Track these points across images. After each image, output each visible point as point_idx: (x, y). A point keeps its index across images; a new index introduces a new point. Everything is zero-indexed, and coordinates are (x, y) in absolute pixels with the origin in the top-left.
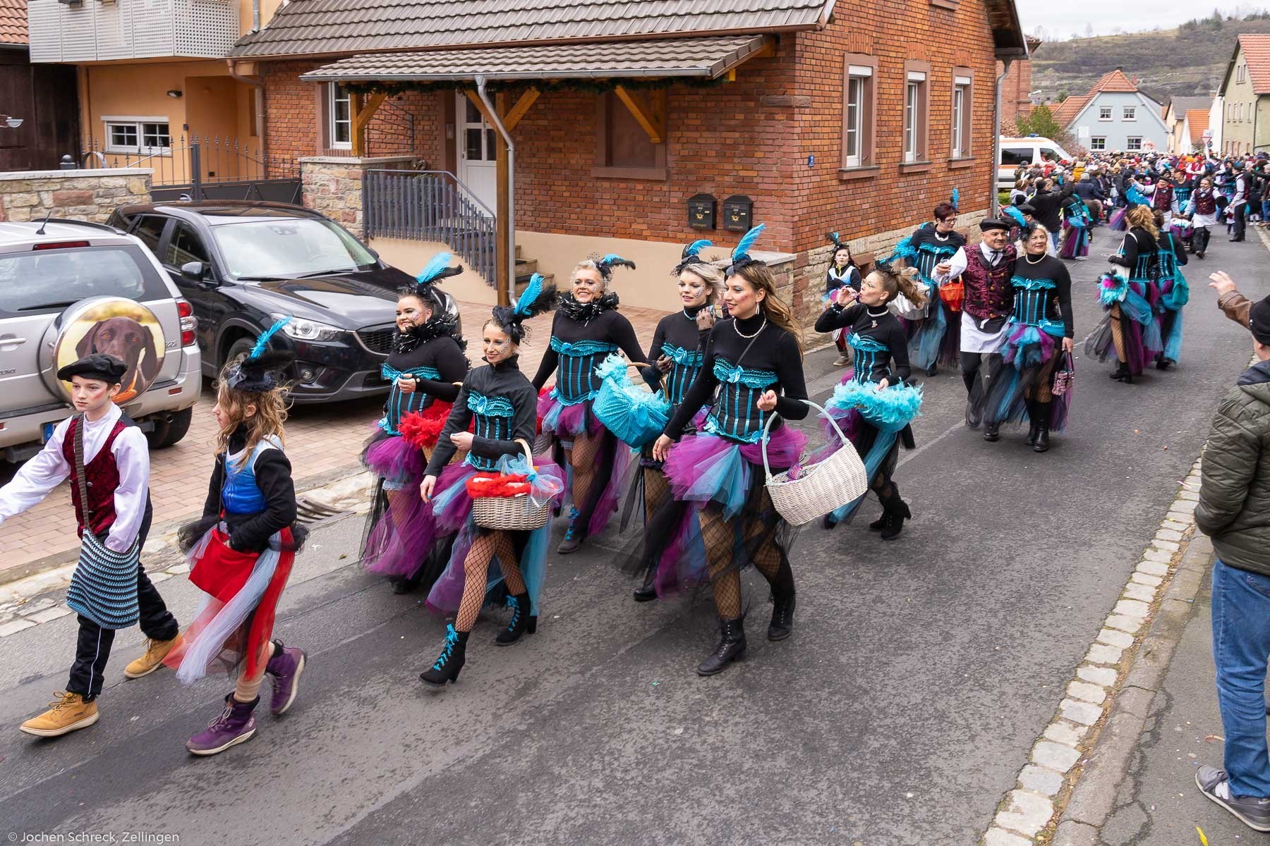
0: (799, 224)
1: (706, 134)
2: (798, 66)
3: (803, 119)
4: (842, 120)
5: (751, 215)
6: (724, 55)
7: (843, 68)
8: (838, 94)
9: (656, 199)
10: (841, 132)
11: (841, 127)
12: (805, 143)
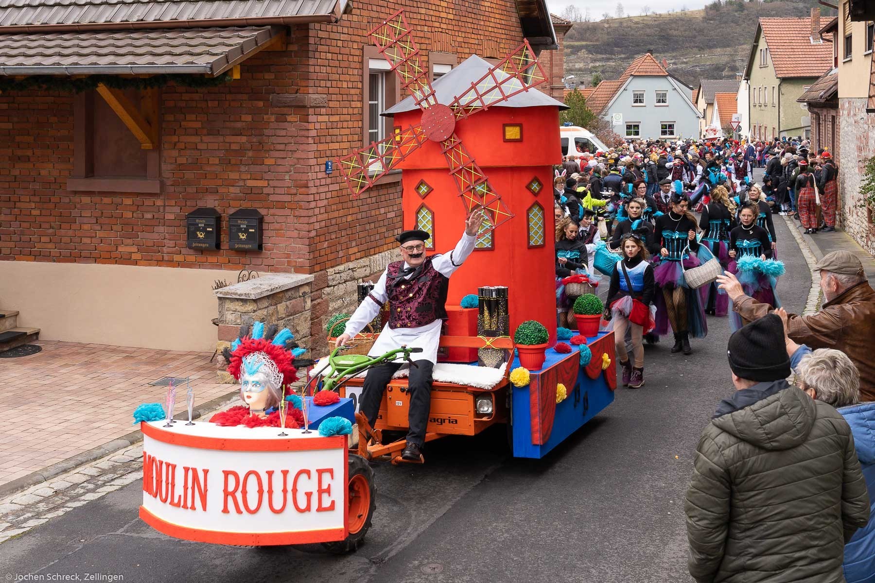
0: (317, 239)
1: (205, 139)
2: (312, 61)
3: (318, 121)
4: (362, 121)
5: (261, 231)
6: (227, 49)
7: (362, 62)
8: (358, 91)
9: (148, 216)
10: (362, 133)
11: (362, 128)
12: (321, 147)
